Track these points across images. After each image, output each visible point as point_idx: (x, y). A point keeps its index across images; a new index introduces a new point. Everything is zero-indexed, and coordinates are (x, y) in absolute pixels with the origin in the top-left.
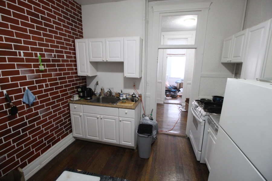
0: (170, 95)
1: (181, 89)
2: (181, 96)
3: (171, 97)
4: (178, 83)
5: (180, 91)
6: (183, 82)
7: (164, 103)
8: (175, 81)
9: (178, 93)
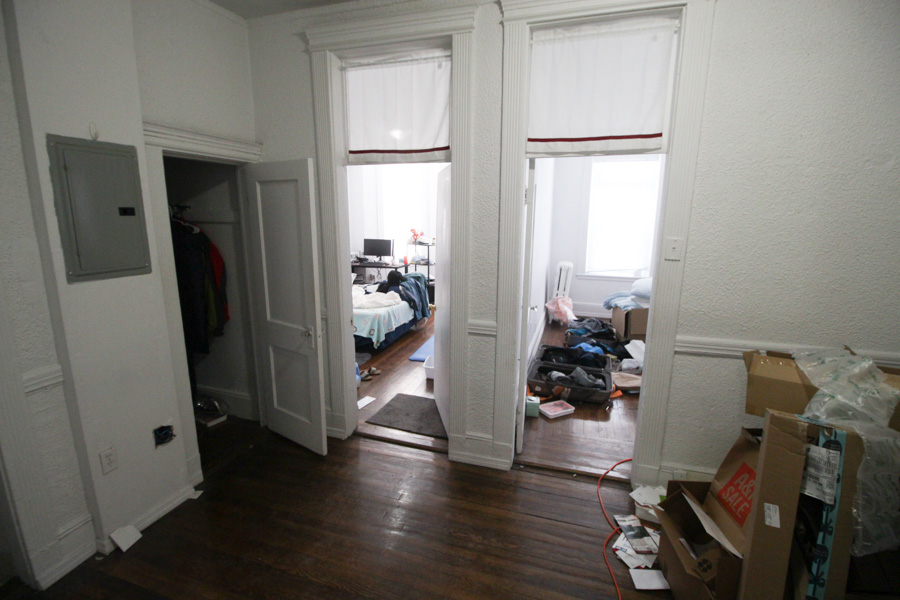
0: (567, 391)
1: (635, 347)
2: (630, 395)
3: (570, 401)
4: (616, 307)
5: (629, 356)
6: (645, 306)
7: (516, 464)
8: (606, 300)
9: (614, 375)
